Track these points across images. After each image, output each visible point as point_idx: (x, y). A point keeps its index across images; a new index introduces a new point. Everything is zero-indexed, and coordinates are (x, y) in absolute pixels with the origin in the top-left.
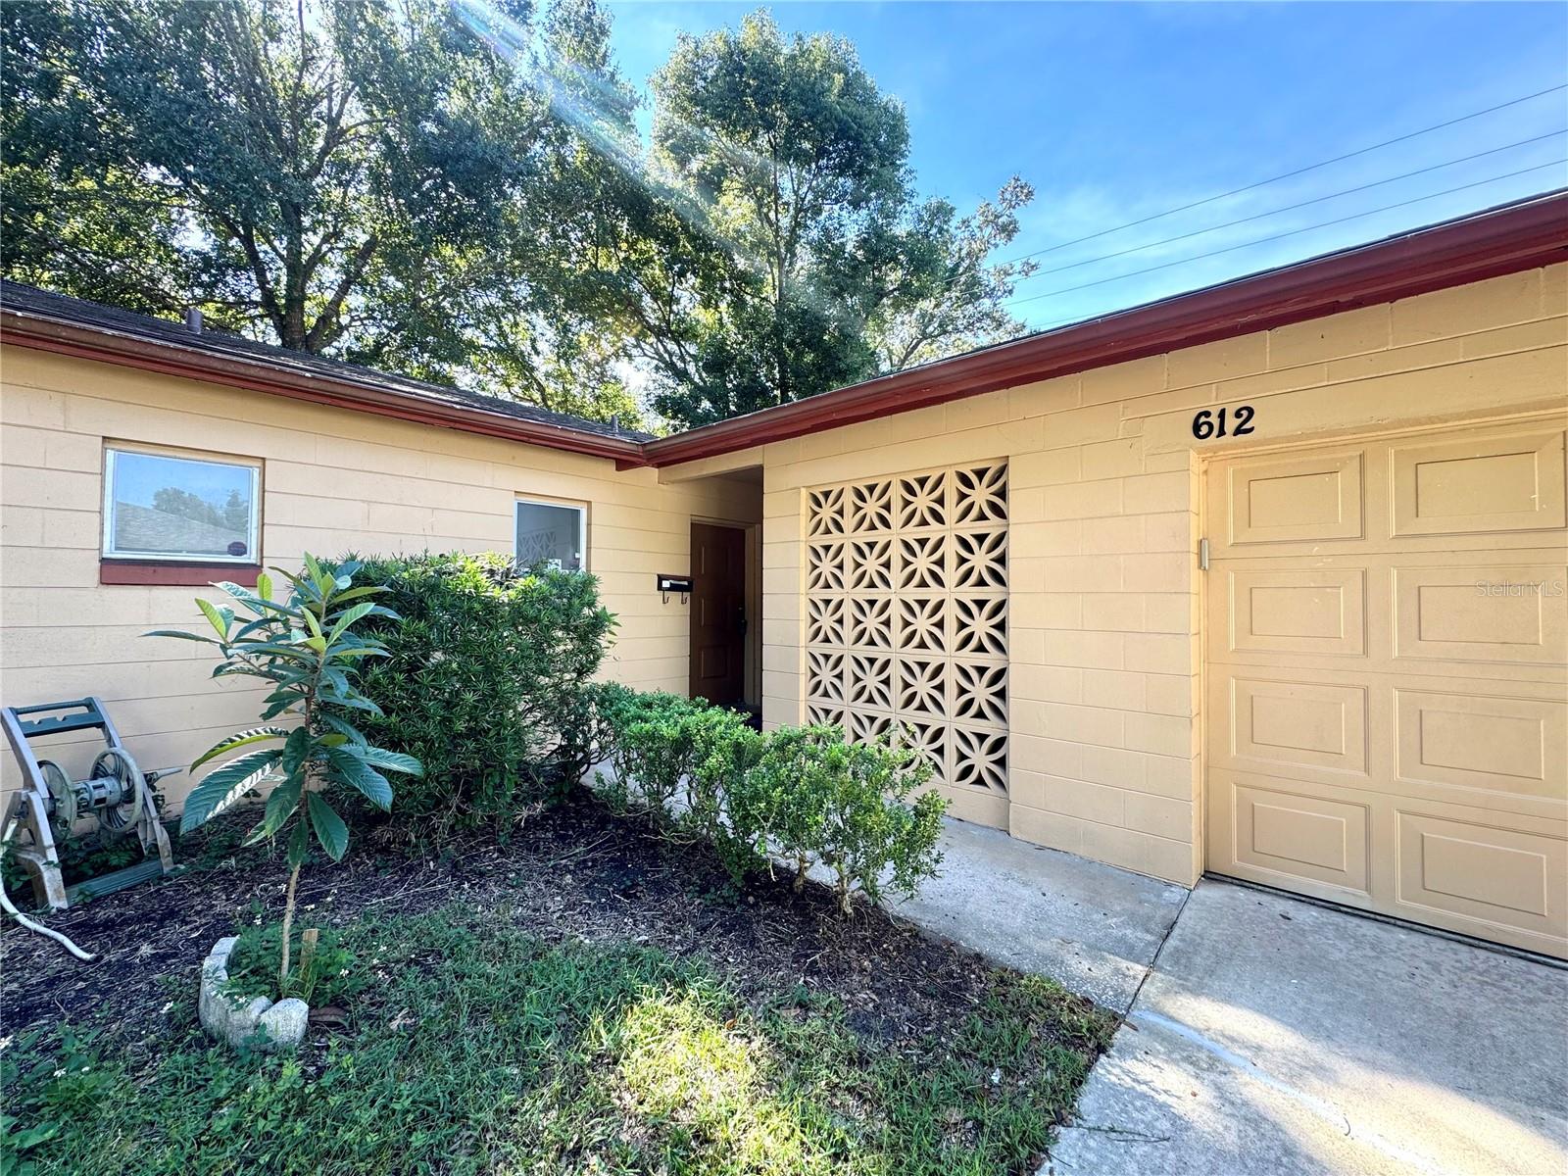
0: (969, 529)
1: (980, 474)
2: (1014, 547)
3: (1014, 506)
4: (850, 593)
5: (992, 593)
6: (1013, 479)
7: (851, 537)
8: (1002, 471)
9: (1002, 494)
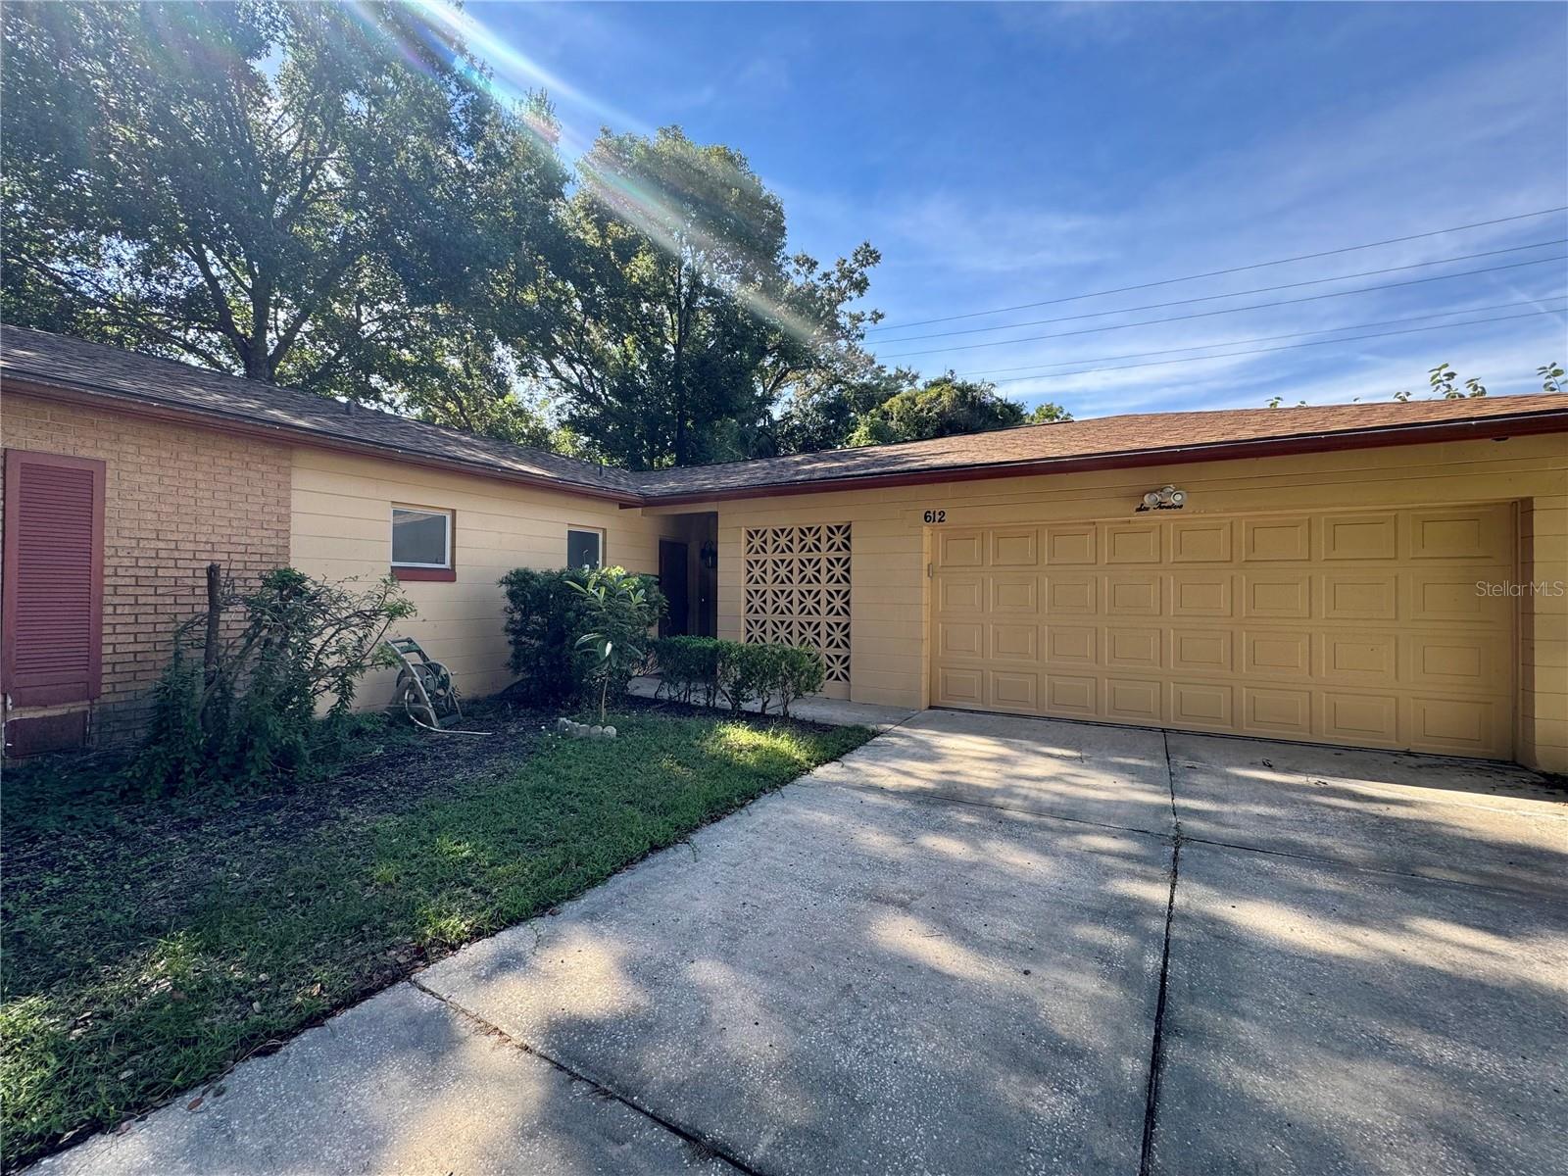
0: (833, 555)
1: (838, 528)
2: (854, 565)
3: (854, 544)
4: (770, 587)
5: (843, 587)
6: (853, 531)
7: (770, 557)
8: (849, 527)
9: (848, 538)
